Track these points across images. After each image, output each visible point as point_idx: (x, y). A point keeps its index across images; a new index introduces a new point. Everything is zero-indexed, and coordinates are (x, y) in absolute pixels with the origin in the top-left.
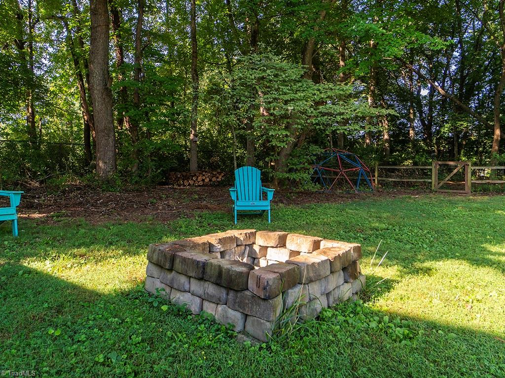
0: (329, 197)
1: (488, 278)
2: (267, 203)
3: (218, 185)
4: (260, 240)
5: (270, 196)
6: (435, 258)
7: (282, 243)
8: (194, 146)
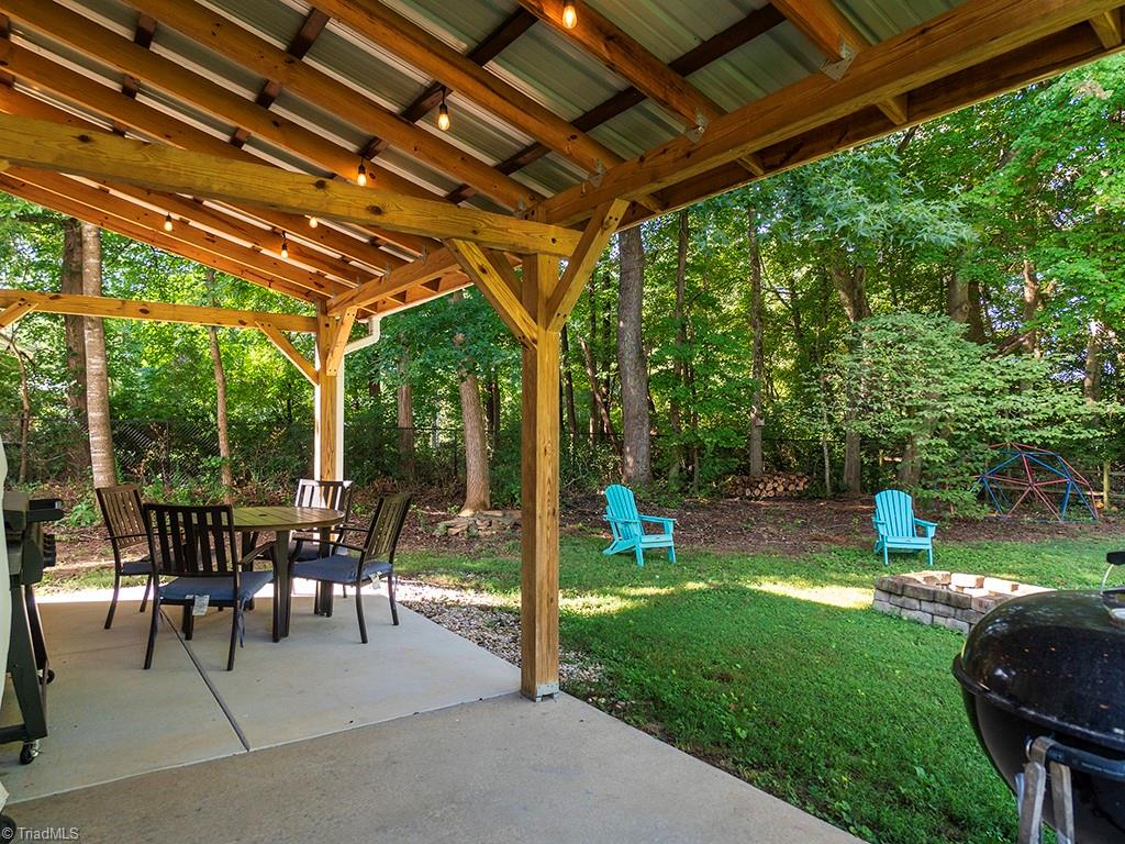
0: (1011, 530)
2: (927, 541)
3: (799, 498)
5: (931, 531)
8: (757, 433)
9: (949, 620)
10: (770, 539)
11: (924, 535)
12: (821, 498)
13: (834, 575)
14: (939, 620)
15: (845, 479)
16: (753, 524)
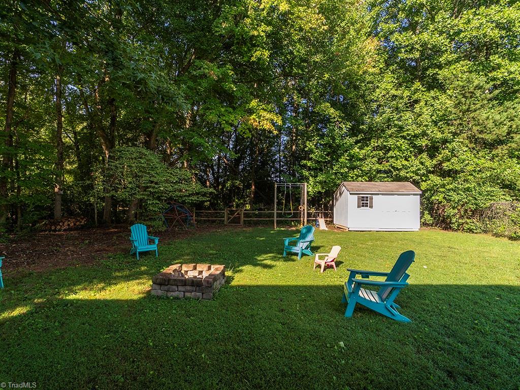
1: (260, 270)
2: (155, 246)
3: (83, 228)
4: (184, 268)
5: (157, 241)
6: (242, 265)
7: (195, 268)
8: (58, 198)
9: (193, 293)
10: (72, 255)
11: (154, 243)
12: (93, 227)
13: (117, 274)
14: (188, 295)
15: (104, 217)
16: (60, 247)
